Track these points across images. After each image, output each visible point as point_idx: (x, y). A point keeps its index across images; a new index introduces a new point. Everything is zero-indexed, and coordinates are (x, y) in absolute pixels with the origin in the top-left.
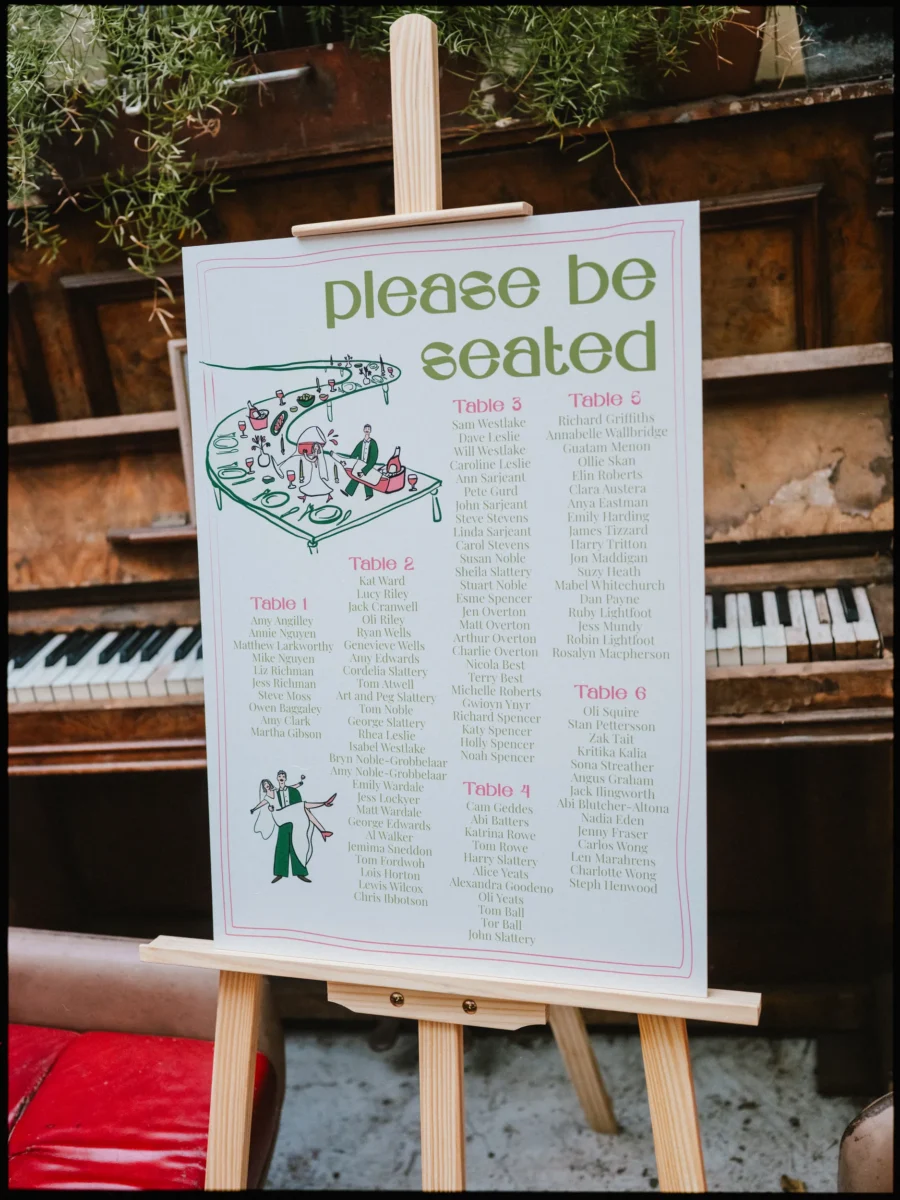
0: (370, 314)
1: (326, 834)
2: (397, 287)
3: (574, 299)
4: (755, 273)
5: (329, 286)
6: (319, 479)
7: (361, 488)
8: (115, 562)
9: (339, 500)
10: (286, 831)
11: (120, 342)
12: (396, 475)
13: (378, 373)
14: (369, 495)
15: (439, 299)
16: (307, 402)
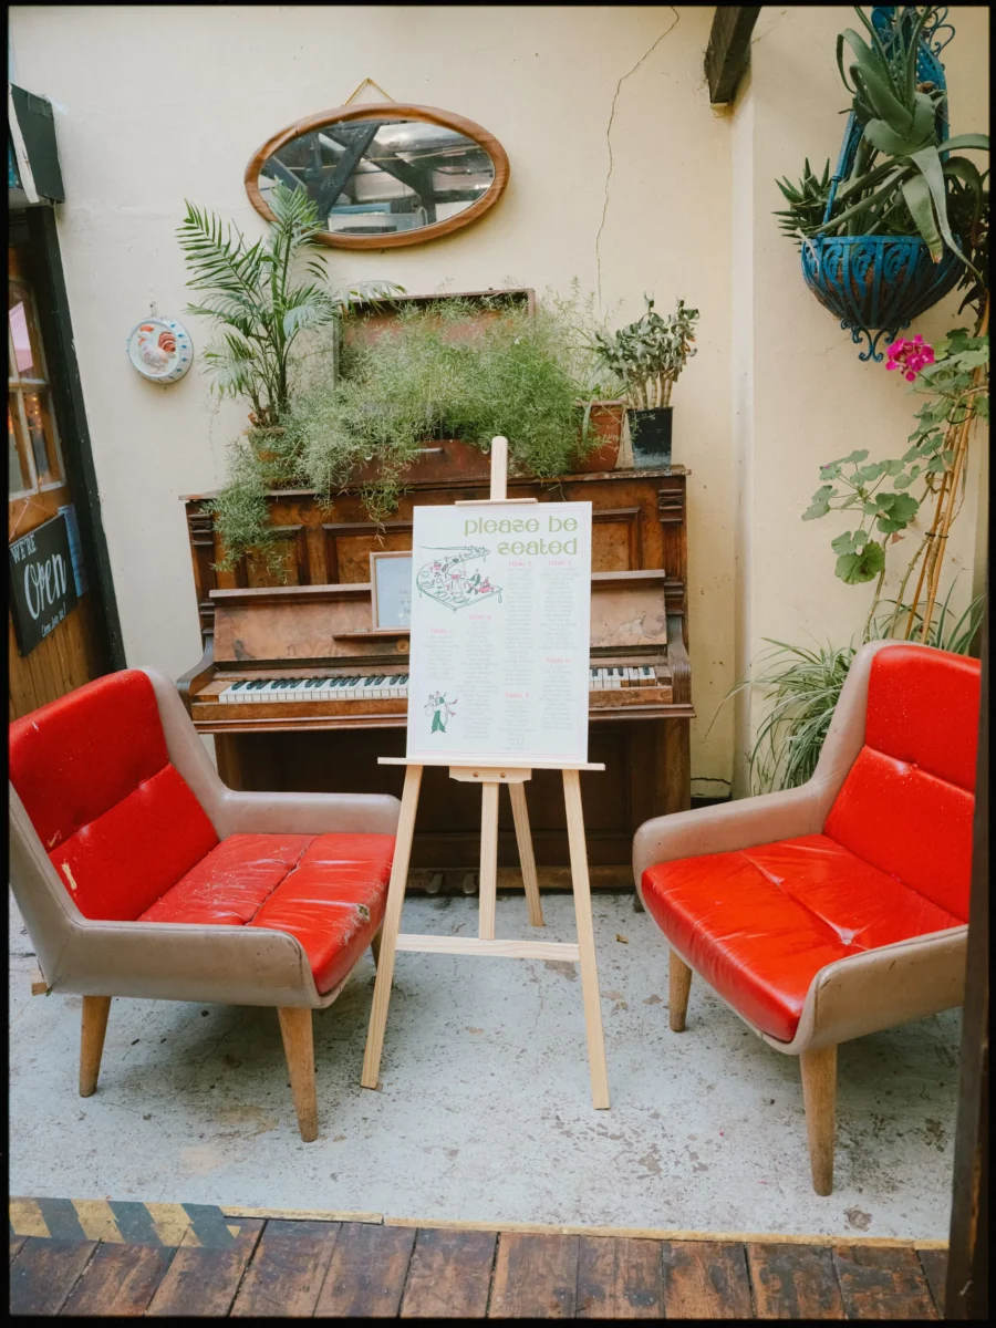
0: (481, 532)
1: (453, 714)
2: (491, 523)
3: (550, 530)
4: (613, 541)
5: (467, 522)
6: (458, 587)
7: (473, 591)
8: (334, 648)
9: (467, 596)
10: (438, 714)
11: (344, 553)
12: (487, 587)
13: (482, 552)
14: (476, 593)
15: (505, 528)
16: (456, 561)
